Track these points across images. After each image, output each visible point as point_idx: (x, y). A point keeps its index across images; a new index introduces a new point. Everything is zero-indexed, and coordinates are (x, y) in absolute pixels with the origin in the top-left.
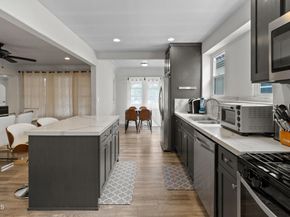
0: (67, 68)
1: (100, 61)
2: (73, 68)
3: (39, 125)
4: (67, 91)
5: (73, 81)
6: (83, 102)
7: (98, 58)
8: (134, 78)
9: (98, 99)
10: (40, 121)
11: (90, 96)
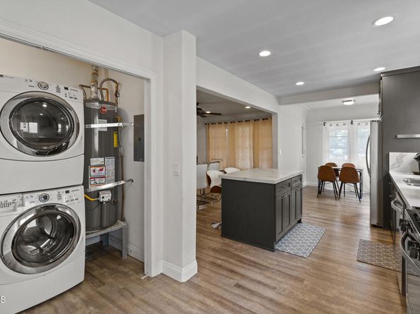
0: (248, 116)
1: (282, 107)
2: (254, 116)
3: (225, 173)
4: (248, 143)
5: (254, 130)
6: (264, 156)
7: (280, 103)
8: (334, 123)
9: (280, 152)
10: (226, 170)
11: (272, 148)
